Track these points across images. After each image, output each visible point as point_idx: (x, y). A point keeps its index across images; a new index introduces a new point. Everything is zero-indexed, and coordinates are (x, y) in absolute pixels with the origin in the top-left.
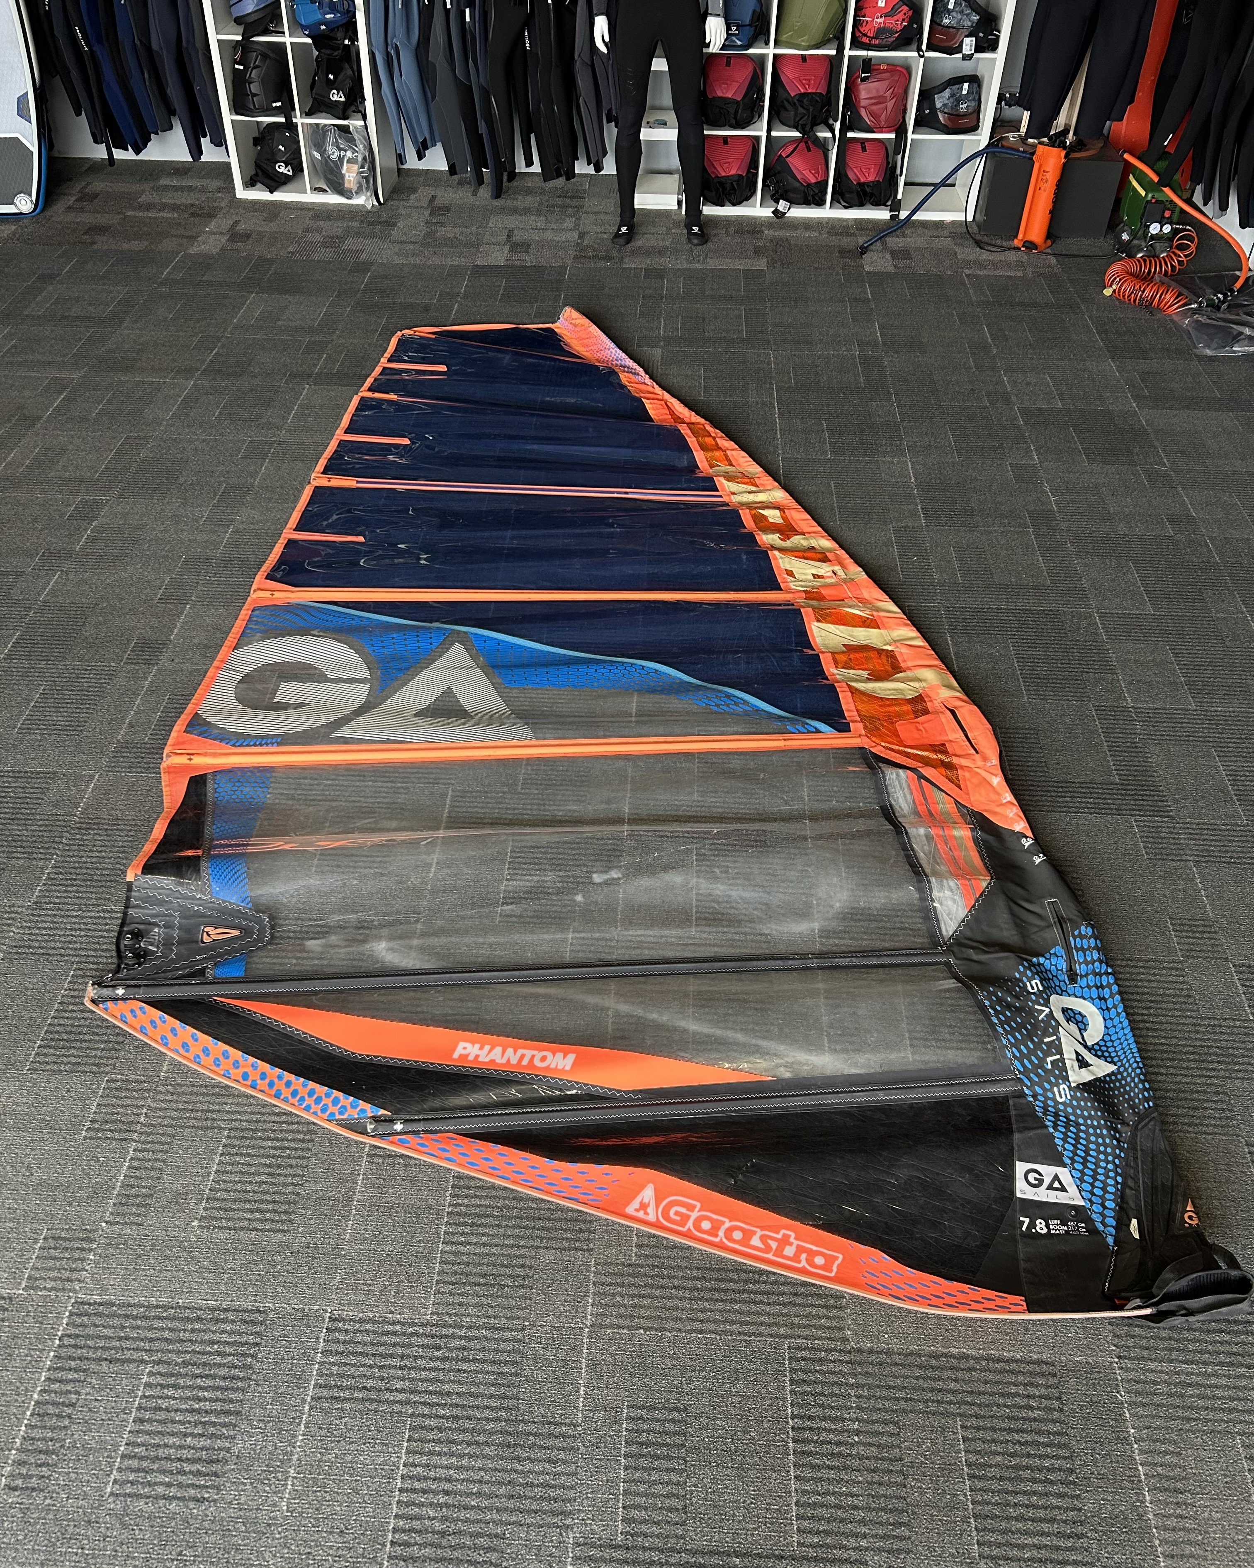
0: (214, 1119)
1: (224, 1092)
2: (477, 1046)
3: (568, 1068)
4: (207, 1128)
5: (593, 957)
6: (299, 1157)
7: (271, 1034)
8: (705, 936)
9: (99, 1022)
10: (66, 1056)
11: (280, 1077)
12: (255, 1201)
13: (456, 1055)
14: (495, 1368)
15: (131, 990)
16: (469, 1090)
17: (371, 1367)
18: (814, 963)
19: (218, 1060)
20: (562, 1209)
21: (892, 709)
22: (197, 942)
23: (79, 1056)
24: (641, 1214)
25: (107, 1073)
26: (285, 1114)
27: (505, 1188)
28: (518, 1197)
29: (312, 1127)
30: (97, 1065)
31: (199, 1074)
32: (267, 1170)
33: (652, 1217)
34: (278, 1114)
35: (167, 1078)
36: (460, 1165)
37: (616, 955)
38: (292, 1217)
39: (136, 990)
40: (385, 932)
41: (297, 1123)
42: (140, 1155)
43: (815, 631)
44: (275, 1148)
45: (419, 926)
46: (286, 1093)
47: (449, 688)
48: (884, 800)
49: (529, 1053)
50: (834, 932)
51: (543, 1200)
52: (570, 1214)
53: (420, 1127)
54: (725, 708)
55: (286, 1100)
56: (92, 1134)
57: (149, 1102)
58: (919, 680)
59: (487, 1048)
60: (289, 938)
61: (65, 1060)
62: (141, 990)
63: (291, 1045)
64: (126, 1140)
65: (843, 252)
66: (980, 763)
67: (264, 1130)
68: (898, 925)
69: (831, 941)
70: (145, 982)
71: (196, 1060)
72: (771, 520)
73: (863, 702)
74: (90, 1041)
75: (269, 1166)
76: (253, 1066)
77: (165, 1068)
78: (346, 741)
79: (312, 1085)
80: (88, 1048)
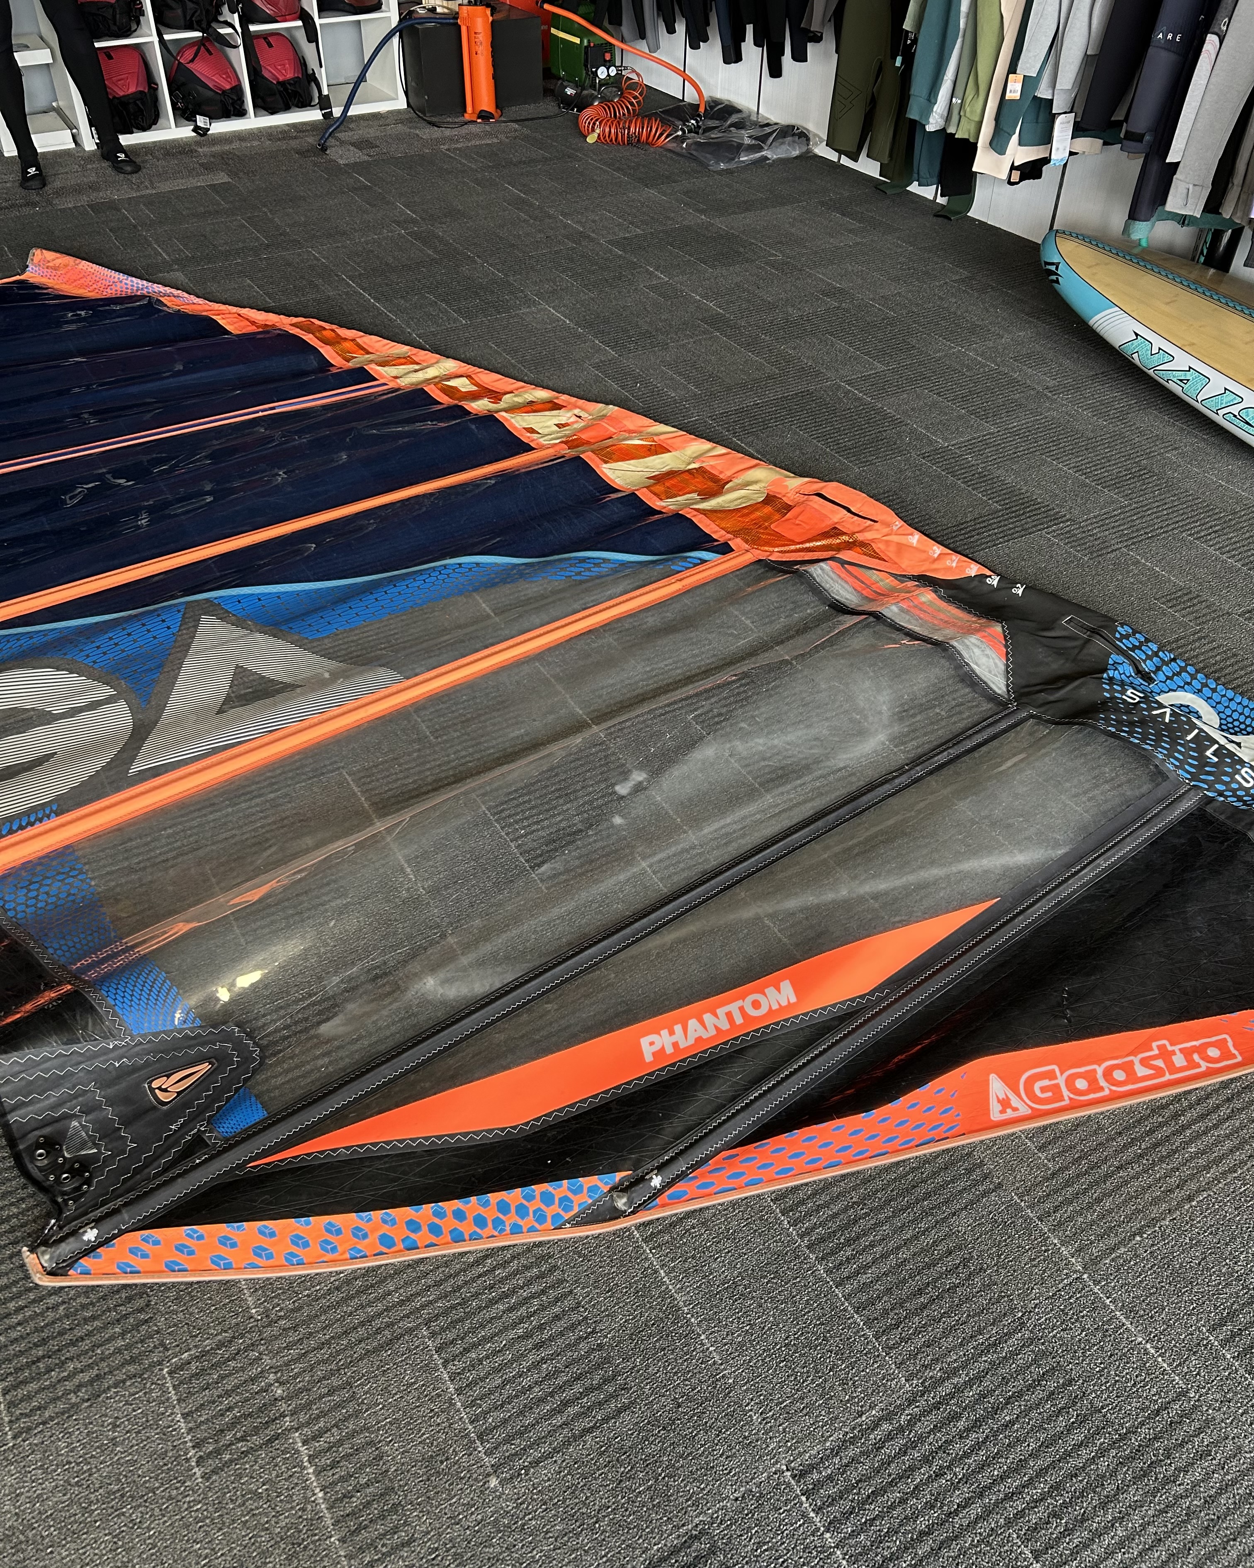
0: (390, 1325)
1: (372, 1280)
2: (665, 1033)
3: (793, 999)
4: (389, 1343)
5: (691, 874)
6: (557, 1300)
7: (378, 1165)
8: (785, 797)
9: (83, 1300)
10: (66, 1379)
11: (438, 1214)
12: (551, 1394)
13: (648, 1058)
14: (1039, 1394)
15: (108, 1224)
16: (703, 1086)
17: (903, 1501)
18: (919, 771)
19: (327, 1242)
20: (926, 1161)
21: (753, 516)
22: (154, 1108)
23: (90, 1366)
24: (1010, 1114)
25: (160, 1363)
26: (486, 1257)
27: (844, 1177)
28: (866, 1179)
29: (537, 1251)
30: (133, 1360)
31: (312, 1278)
32: (530, 1343)
33: (1024, 1111)
34: (478, 1262)
35: (266, 1313)
36: (771, 1181)
37: (714, 860)
38: (620, 1380)
39: (116, 1219)
40: (415, 966)
41: (513, 1257)
42: (321, 1444)
43: (610, 474)
44: (511, 1309)
45: (451, 940)
46: (466, 1228)
47: (237, 667)
48: (827, 598)
49: (734, 1007)
50: (905, 736)
51: (897, 1164)
52: (940, 1160)
53: (681, 1166)
54: (587, 573)
55: (474, 1237)
56: (212, 1463)
57: (267, 1360)
58: (756, 482)
59: (678, 1028)
60: (285, 1038)
61: (69, 1385)
62: (125, 1215)
63: (419, 1164)
64: (277, 1437)
65: (303, 153)
66: (886, 530)
67: (476, 1295)
68: (954, 703)
69: (910, 746)
70: (119, 1202)
71: (291, 1260)
72: (463, 390)
73: (722, 519)
74: (89, 1334)
75: (528, 1336)
76: (385, 1222)
77: (250, 1301)
78: (156, 772)
79: (494, 1198)
80: (95, 1346)
